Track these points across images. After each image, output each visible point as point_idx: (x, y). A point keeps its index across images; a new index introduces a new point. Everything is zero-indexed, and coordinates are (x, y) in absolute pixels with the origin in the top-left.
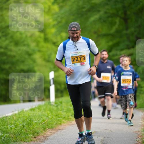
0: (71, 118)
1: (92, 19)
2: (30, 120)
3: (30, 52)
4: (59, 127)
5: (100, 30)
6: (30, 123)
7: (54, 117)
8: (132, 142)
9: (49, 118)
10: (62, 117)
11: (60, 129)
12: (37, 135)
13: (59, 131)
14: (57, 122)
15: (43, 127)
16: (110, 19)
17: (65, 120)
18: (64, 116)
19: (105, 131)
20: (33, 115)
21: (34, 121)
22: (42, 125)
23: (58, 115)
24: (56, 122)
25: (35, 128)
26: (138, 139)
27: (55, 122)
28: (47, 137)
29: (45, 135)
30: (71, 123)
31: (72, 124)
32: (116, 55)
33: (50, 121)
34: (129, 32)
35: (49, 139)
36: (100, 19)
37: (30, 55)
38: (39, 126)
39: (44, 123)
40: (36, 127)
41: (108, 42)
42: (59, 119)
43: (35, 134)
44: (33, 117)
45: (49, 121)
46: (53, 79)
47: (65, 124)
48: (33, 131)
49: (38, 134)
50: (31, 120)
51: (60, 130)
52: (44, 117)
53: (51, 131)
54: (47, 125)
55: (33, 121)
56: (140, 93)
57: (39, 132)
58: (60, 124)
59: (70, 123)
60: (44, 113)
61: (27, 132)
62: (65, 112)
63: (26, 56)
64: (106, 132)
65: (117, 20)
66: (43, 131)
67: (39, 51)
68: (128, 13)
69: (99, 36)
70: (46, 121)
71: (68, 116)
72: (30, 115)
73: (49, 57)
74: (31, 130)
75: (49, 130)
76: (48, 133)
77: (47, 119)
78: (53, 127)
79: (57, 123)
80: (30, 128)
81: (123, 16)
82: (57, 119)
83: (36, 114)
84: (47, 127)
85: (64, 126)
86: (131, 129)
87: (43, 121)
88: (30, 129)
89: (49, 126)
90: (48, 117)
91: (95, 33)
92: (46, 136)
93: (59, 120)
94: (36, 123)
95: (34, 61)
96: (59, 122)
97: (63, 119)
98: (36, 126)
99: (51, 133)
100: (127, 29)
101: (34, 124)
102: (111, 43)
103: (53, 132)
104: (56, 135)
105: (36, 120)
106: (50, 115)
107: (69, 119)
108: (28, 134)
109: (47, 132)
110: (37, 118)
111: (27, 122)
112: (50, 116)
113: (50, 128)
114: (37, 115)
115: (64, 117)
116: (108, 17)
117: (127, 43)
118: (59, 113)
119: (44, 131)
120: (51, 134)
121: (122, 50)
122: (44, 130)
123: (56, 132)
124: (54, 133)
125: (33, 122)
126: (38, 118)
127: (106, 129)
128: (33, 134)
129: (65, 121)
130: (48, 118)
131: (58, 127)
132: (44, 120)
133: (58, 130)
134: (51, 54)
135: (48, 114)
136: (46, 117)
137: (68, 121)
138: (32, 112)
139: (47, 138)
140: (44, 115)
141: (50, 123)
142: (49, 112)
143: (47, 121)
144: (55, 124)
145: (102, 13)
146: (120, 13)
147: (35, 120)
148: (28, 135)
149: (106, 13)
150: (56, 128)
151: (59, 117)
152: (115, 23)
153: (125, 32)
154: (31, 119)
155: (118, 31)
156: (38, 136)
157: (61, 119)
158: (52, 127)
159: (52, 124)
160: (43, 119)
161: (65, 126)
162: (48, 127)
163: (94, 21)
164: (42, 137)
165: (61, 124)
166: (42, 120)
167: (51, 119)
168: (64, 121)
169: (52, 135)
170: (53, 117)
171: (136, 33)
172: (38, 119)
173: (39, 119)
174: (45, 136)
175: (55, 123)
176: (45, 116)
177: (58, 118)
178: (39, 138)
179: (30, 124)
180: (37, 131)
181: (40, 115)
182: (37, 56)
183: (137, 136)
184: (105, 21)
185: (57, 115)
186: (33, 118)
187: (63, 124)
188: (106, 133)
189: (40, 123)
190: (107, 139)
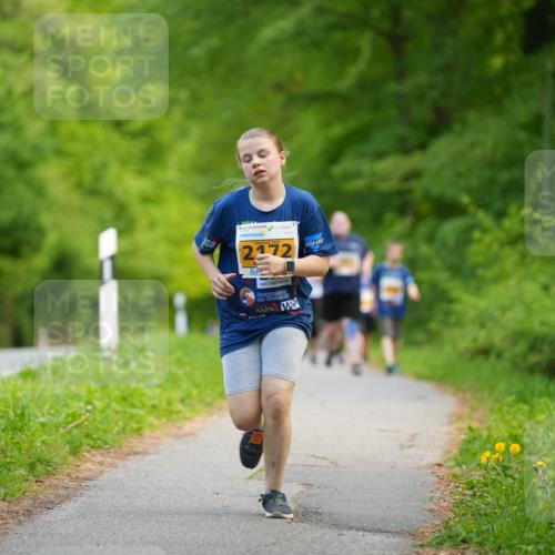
0: (178, 412)
1: (268, 33)
2: (19, 412)
3: (26, 154)
4: (135, 443)
5: (299, 76)
6: (20, 424)
7: (114, 405)
8: (413, 504)
9: (94, 408)
10: (143, 406)
11: (135, 449)
12: (48, 472)
13: (132, 457)
14: (126, 424)
15: (69, 442)
16: (337, 36)
17: (158, 418)
18: (154, 402)
19: (311, 461)
20: (33, 395)
21: (36, 417)
22: (68, 435)
23: (131, 395)
24: (120, 423)
25: (38, 444)
26: (438, 494)
27: (116, 423)
28: (86, 479)
29: (77, 471)
30: (180, 428)
31: (182, 432)
32: (358, 175)
33: (98, 419)
34: (407, 86)
35: (95, 486)
36: (298, 34)
37: (22, 165)
38: (53, 438)
39: (77, 426)
40: (43, 442)
41: (327, 125)
42: (134, 411)
43: (40, 468)
44: (31, 400)
45: (95, 420)
46: (113, 258)
47: (158, 432)
48: (29, 457)
49: (50, 469)
50: (23, 415)
51: (136, 453)
52: (76, 404)
53: (99, 458)
54: (87, 436)
55: (32, 418)
56: (446, 323)
57: (55, 460)
58: (138, 432)
59: (176, 431)
60: (73, 388)
61: (8, 460)
62: (159, 386)
63: (10, 172)
64: (312, 466)
65: (365, 42)
66: (71, 459)
67: (60, 153)
68: (407, 14)
69: (292, 100)
70: (84, 418)
71: (169, 403)
72: (19, 394)
73: (97, 178)
74: (23, 452)
75: (94, 456)
76: (89, 465)
77: (87, 411)
78: (110, 442)
79: (124, 429)
80: (18, 443)
81: (386, 25)
82: (125, 412)
83: (44, 390)
84: (85, 441)
85: (154, 441)
86: (411, 458)
87: (70, 419)
88: (20, 449)
89: (93, 439)
90: (89, 402)
91: (278, 87)
92: (81, 475)
93: (132, 417)
94: (43, 425)
95: (40, 191)
96: (135, 426)
97: (150, 413)
98: (45, 437)
99: (101, 464)
100: (400, 75)
101: (37, 430)
102: (337, 130)
103: (109, 460)
104: (119, 474)
105: (43, 415)
106: (99, 395)
107: (171, 412)
108: (12, 468)
109: (85, 462)
110: (47, 406)
111: (9, 419)
112: (99, 399)
113: (99, 447)
114: (47, 394)
115: (154, 407)
116: (332, 27)
117: (400, 130)
118: (135, 390)
119: (74, 455)
120: (103, 468)
121: (380, 156)
122: (75, 452)
123: (120, 463)
124: (114, 466)
125: (29, 421)
126: (51, 408)
127: (314, 456)
128: (32, 467)
129: (156, 423)
130: (89, 407)
131: (129, 442)
132: (74, 416)
133: (128, 455)
134: (104, 166)
135: (90, 392)
136: (82, 405)
137: (168, 420)
138: (29, 385)
139: (87, 483)
140: (76, 397)
141: (99, 425)
142: (94, 386)
143: (87, 420)
144: (118, 432)
145: (304, 11)
146: (375, 13)
147: (39, 414)
148: (9, 470)
149: (321, 11)
150: (120, 448)
151: (133, 406)
152: (357, 52)
153: (392, 87)
154: (23, 408)
155: (364, 85)
156: (49, 474)
157: (142, 412)
158: (106, 443)
159: (105, 431)
160: (70, 411)
161: (158, 438)
162: (91, 442)
163: (276, 42)
164: (66, 481)
165: (142, 432)
166: (68, 416)
167: (102, 411)
168: (151, 419)
169: (105, 475)
170: (108, 406)
171: (434, 94)
172: (52, 412)
173: (56, 411)
174: (77, 478)
175: (117, 429)
176: (79, 402)
177: (128, 410)
178: (56, 482)
179: (21, 430)
180: (48, 457)
181: (57, 396)
182: (51, 173)
183: (434, 484)
184: (316, 45)
185: (124, 399)
186: (32, 406)
187: (146, 432)
188: (315, 468)
189: (57, 427)
190: (317, 491)
